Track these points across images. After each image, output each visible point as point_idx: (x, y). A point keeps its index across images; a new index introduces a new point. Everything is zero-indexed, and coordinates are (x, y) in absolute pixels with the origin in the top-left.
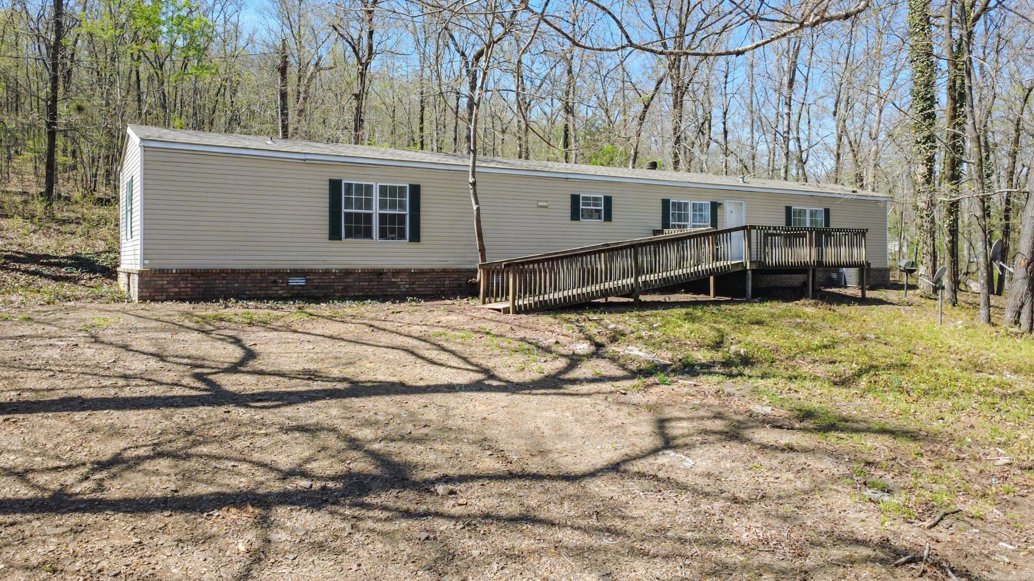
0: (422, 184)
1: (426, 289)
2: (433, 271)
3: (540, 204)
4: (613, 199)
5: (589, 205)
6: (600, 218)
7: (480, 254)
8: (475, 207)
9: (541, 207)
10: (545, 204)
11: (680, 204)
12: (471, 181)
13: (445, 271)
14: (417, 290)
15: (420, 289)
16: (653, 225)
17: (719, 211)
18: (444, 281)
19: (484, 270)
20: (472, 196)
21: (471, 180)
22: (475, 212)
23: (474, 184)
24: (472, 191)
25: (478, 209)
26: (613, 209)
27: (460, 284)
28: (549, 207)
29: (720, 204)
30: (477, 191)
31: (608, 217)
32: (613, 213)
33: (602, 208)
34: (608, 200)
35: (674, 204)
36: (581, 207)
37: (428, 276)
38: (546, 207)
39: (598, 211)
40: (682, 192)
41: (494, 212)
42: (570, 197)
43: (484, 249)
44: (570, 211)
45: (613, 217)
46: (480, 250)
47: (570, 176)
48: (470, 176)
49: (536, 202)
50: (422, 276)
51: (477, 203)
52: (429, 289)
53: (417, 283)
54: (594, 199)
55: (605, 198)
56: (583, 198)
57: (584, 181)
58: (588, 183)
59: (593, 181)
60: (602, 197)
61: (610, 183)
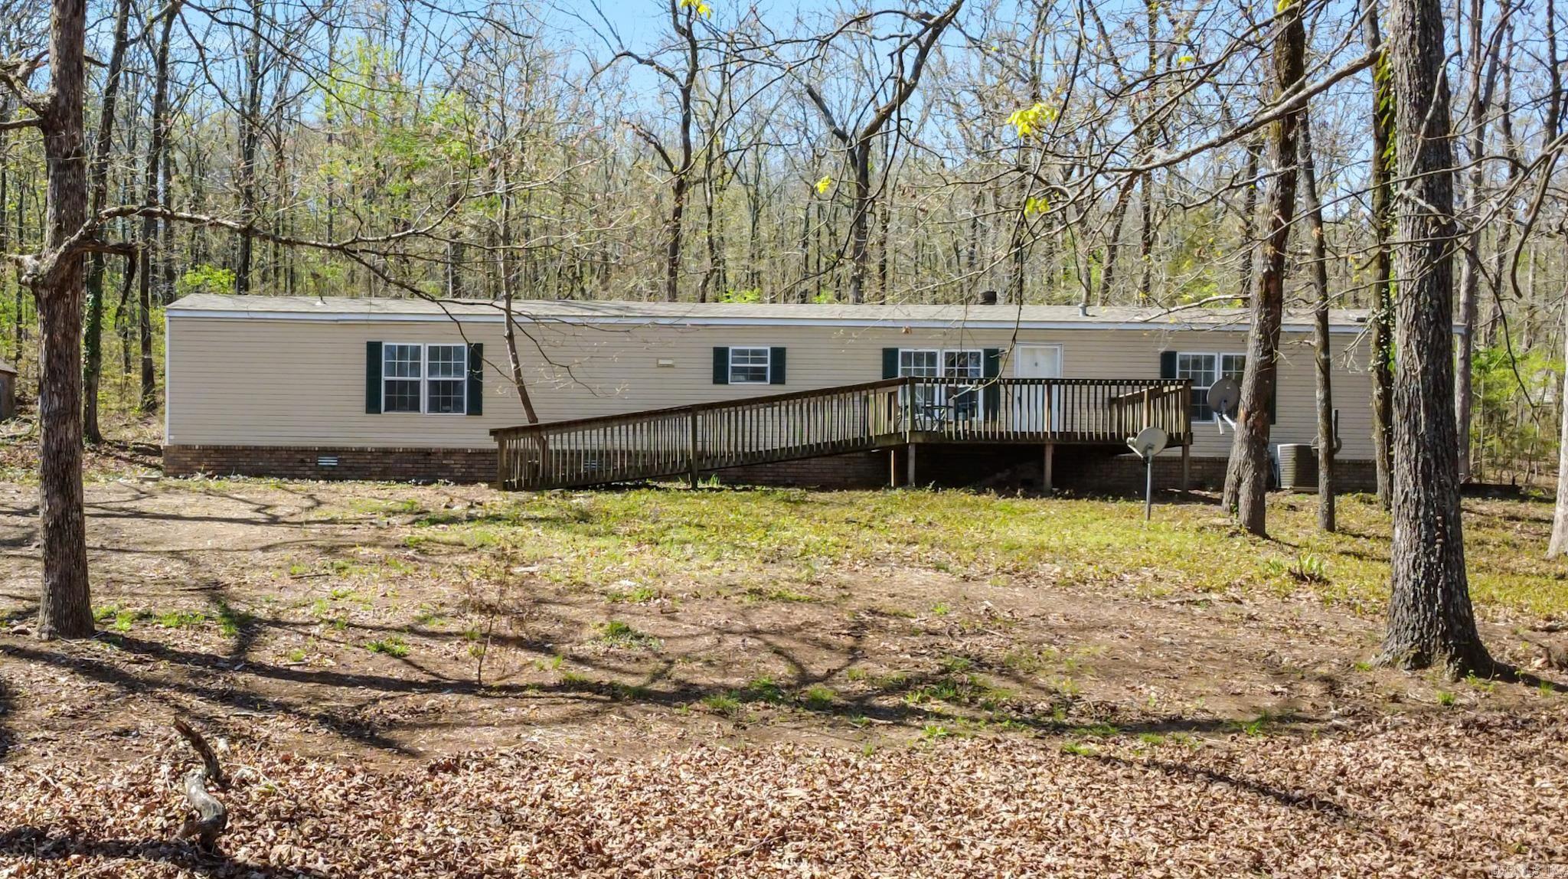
0: (483, 343)
3: (661, 362)
4: (788, 351)
5: (744, 361)
9: (663, 366)
10: (670, 362)
11: (919, 354)
17: (1001, 363)
26: (788, 367)
28: (677, 366)
31: (779, 378)
32: (787, 372)
33: (768, 365)
34: (778, 354)
35: (907, 355)
38: (672, 366)
39: (763, 370)
40: (924, 337)
42: (711, 351)
44: (711, 371)
45: (787, 377)
47: (711, 322)
49: (655, 360)
54: (754, 352)
55: (773, 350)
56: (735, 352)
57: (737, 327)
58: (744, 330)
59: (753, 327)
60: (768, 348)
61: (782, 328)
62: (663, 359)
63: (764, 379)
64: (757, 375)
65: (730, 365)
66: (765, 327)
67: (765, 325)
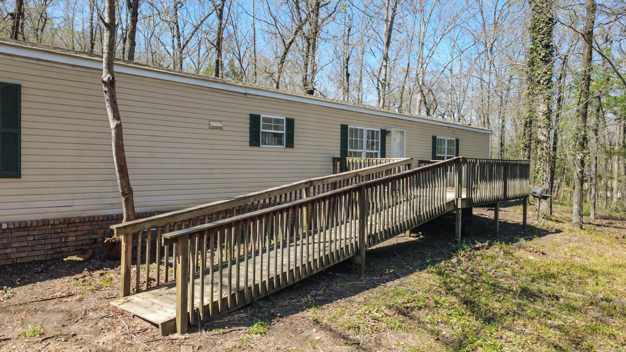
0: (23, 84)
1: (32, 254)
2: (45, 222)
3: (213, 124)
4: (295, 122)
5: (270, 127)
6: (280, 143)
7: (123, 199)
8: (113, 124)
9: (214, 128)
10: (219, 125)
11: (356, 130)
12: (105, 79)
13: (68, 222)
14: (13, 256)
15: (22, 255)
16: (332, 152)
17: (387, 138)
18: (67, 237)
19: (126, 235)
20: (107, 104)
21: (106, 77)
22: (113, 132)
23: (111, 84)
24: (107, 97)
25: (119, 128)
26: (295, 134)
27: (95, 240)
28: (224, 128)
29: (390, 132)
30: (118, 96)
31: (290, 143)
32: (295, 138)
33: (284, 132)
34: (290, 123)
35: (352, 129)
36: (262, 130)
37: (35, 233)
38: (220, 128)
39: (280, 136)
40: (358, 119)
41: (149, 133)
42: (248, 117)
43: (131, 191)
44: (248, 135)
45: (295, 142)
46: (124, 194)
47: (249, 91)
48: (105, 71)
49: (207, 122)
50: (26, 233)
51: (117, 116)
52: (38, 253)
53: (14, 245)
54: (276, 120)
55: (288, 120)
56: (264, 119)
57: (265, 99)
58: (269, 102)
59: (275, 100)
60: (284, 118)
61: (292, 103)
62: (213, 121)
64: (277, 139)
66: (283, 101)
67: (282, 99)
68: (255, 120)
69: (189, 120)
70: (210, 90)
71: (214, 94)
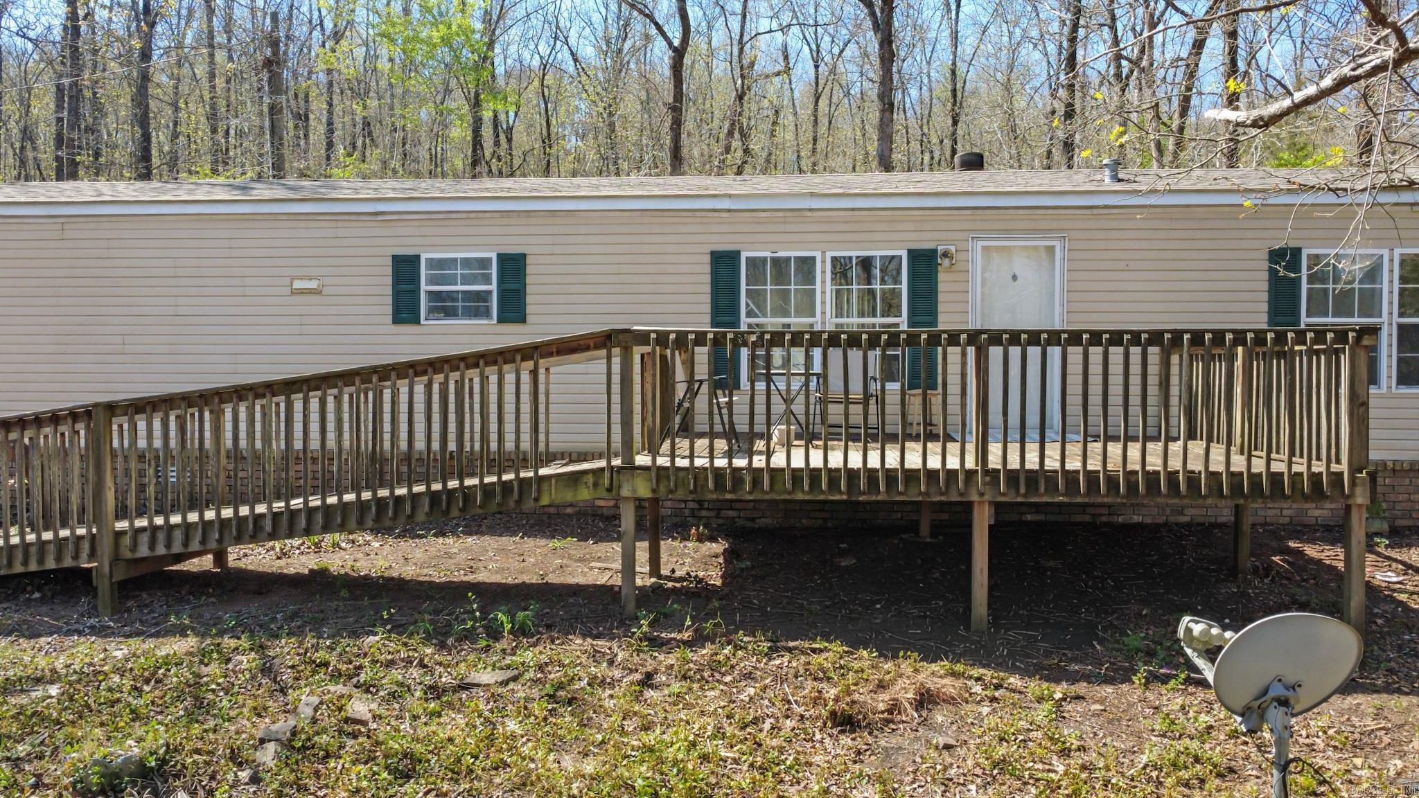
3: (298, 284)
4: (529, 260)
5: (448, 280)
6: (482, 313)
9: (302, 292)
10: (313, 285)
11: (780, 265)
17: (943, 277)
26: (528, 289)
28: (328, 291)
31: (515, 311)
32: (528, 299)
33: (493, 287)
34: (512, 265)
35: (755, 262)
36: (427, 287)
38: (316, 292)
39: (483, 297)
40: (792, 228)
42: (389, 261)
44: (389, 300)
45: (529, 309)
47: (384, 207)
49: (287, 281)
54: (467, 263)
55: (503, 258)
56: (432, 263)
57: (433, 216)
58: (449, 223)
59: (464, 216)
60: (494, 256)
61: (519, 217)
62: (301, 278)
63: (487, 314)
64: (475, 306)
65: (424, 287)
66: (487, 215)
67: (486, 212)
68: (405, 268)
69: (248, 281)
70: (292, 217)
71: (302, 224)
